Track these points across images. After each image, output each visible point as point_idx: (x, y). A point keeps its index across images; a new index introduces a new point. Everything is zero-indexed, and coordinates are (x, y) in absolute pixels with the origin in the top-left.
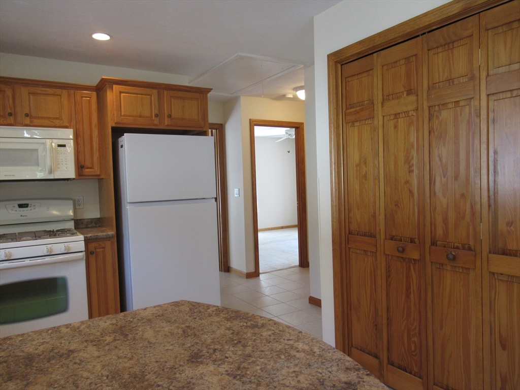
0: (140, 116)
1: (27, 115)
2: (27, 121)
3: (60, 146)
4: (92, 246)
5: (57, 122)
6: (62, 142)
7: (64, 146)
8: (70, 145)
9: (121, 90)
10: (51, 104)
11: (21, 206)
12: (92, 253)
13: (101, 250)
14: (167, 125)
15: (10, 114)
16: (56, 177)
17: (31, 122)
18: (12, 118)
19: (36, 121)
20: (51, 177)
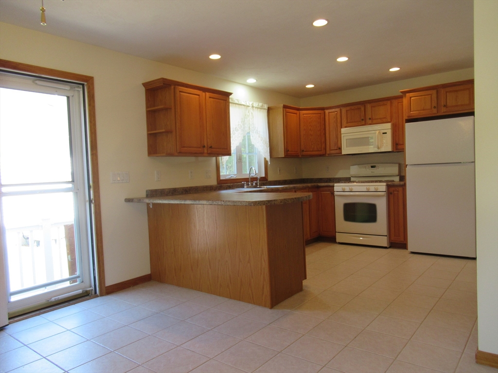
0: (424, 110)
1: (370, 119)
2: (370, 122)
3: (383, 133)
4: (392, 189)
5: (384, 120)
6: (384, 131)
7: (386, 133)
8: (389, 132)
9: (411, 96)
10: (382, 111)
11: (372, 167)
12: (391, 193)
13: (397, 192)
14: (444, 112)
15: (363, 120)
16: (381, 151)
17: (372, 122)
18: (364, 122)
19: (374, 121)
20: (379, 151)
